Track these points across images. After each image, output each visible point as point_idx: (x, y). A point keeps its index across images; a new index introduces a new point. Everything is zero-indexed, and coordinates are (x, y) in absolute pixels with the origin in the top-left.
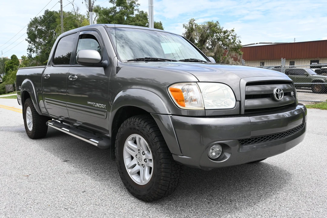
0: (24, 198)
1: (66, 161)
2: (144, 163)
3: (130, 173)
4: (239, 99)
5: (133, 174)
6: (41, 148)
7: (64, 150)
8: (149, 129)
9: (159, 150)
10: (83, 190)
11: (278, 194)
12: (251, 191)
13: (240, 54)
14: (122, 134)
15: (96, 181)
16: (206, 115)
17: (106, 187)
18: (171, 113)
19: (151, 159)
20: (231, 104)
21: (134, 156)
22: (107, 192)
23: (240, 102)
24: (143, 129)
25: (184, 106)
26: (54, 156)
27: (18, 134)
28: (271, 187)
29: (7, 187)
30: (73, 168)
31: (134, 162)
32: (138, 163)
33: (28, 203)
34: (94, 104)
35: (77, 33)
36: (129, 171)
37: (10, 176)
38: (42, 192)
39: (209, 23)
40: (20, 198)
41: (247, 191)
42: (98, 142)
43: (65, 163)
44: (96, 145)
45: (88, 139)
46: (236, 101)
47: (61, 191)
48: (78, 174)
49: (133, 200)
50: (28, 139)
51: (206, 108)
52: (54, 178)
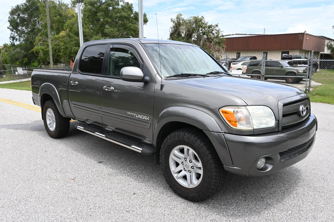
0: (84, 203)
1: (101, 162)
2: (191, 169)
3: (176, 177)
4: (278, 119)
5: (179, 178)
6: (69, 149)
7: (93, 151)
8: (199, 143)
9: (211, 161)
10: (133, 193)
11: (297, 190)
12: (274, 187)
13: (223, 48)
14: (169, 144)
15: (139, 182)
16: (255, 134)
17: (151, 188)
18: (223, 132)
19: (200, 168)
20: (272, 123)
21: (180, 163)
22: (155, 193)
23: (278, 120)
24: (193, 143)
25: (236, 126)
26: (86, 157)
27: (36, 132)
28: (289, 184)
29: (62, 192)
30: (111, 170)
31: (180, 167)
32: (184, 169)
33: (91, 207)
34: (135, 115)
35: (106, 44)
36: (175, 176)
37: (57, 180)
38: (96, 195)
39: (194, 17)
40: (80, 203)
41: (271, 188)
42: (141, 149)
43: (101, 164)
44: (140, 152)
45: (130, 146)
46: (276, 120)
47: (113, 193)
48: (119, 176)
49: (181, 200)
50: (51, 139)
51: (254, 128)
52: (99, 180)
